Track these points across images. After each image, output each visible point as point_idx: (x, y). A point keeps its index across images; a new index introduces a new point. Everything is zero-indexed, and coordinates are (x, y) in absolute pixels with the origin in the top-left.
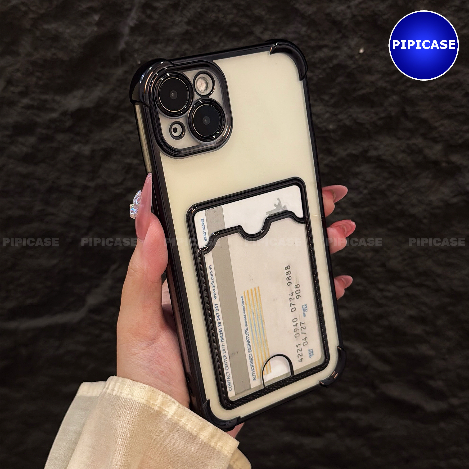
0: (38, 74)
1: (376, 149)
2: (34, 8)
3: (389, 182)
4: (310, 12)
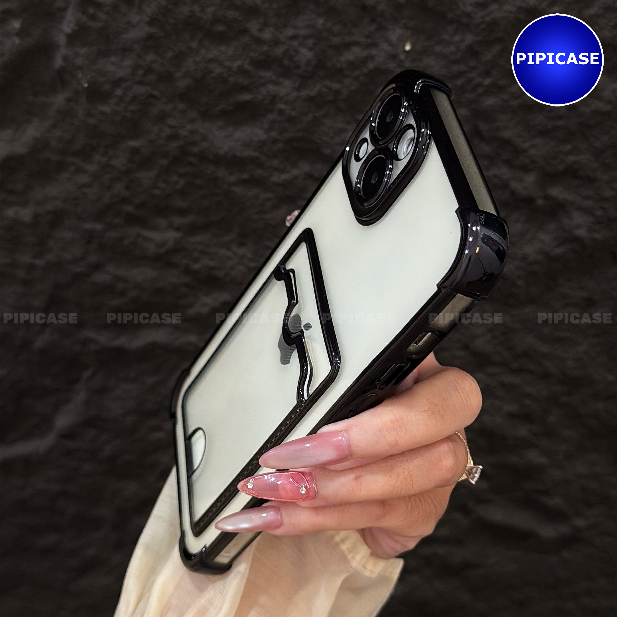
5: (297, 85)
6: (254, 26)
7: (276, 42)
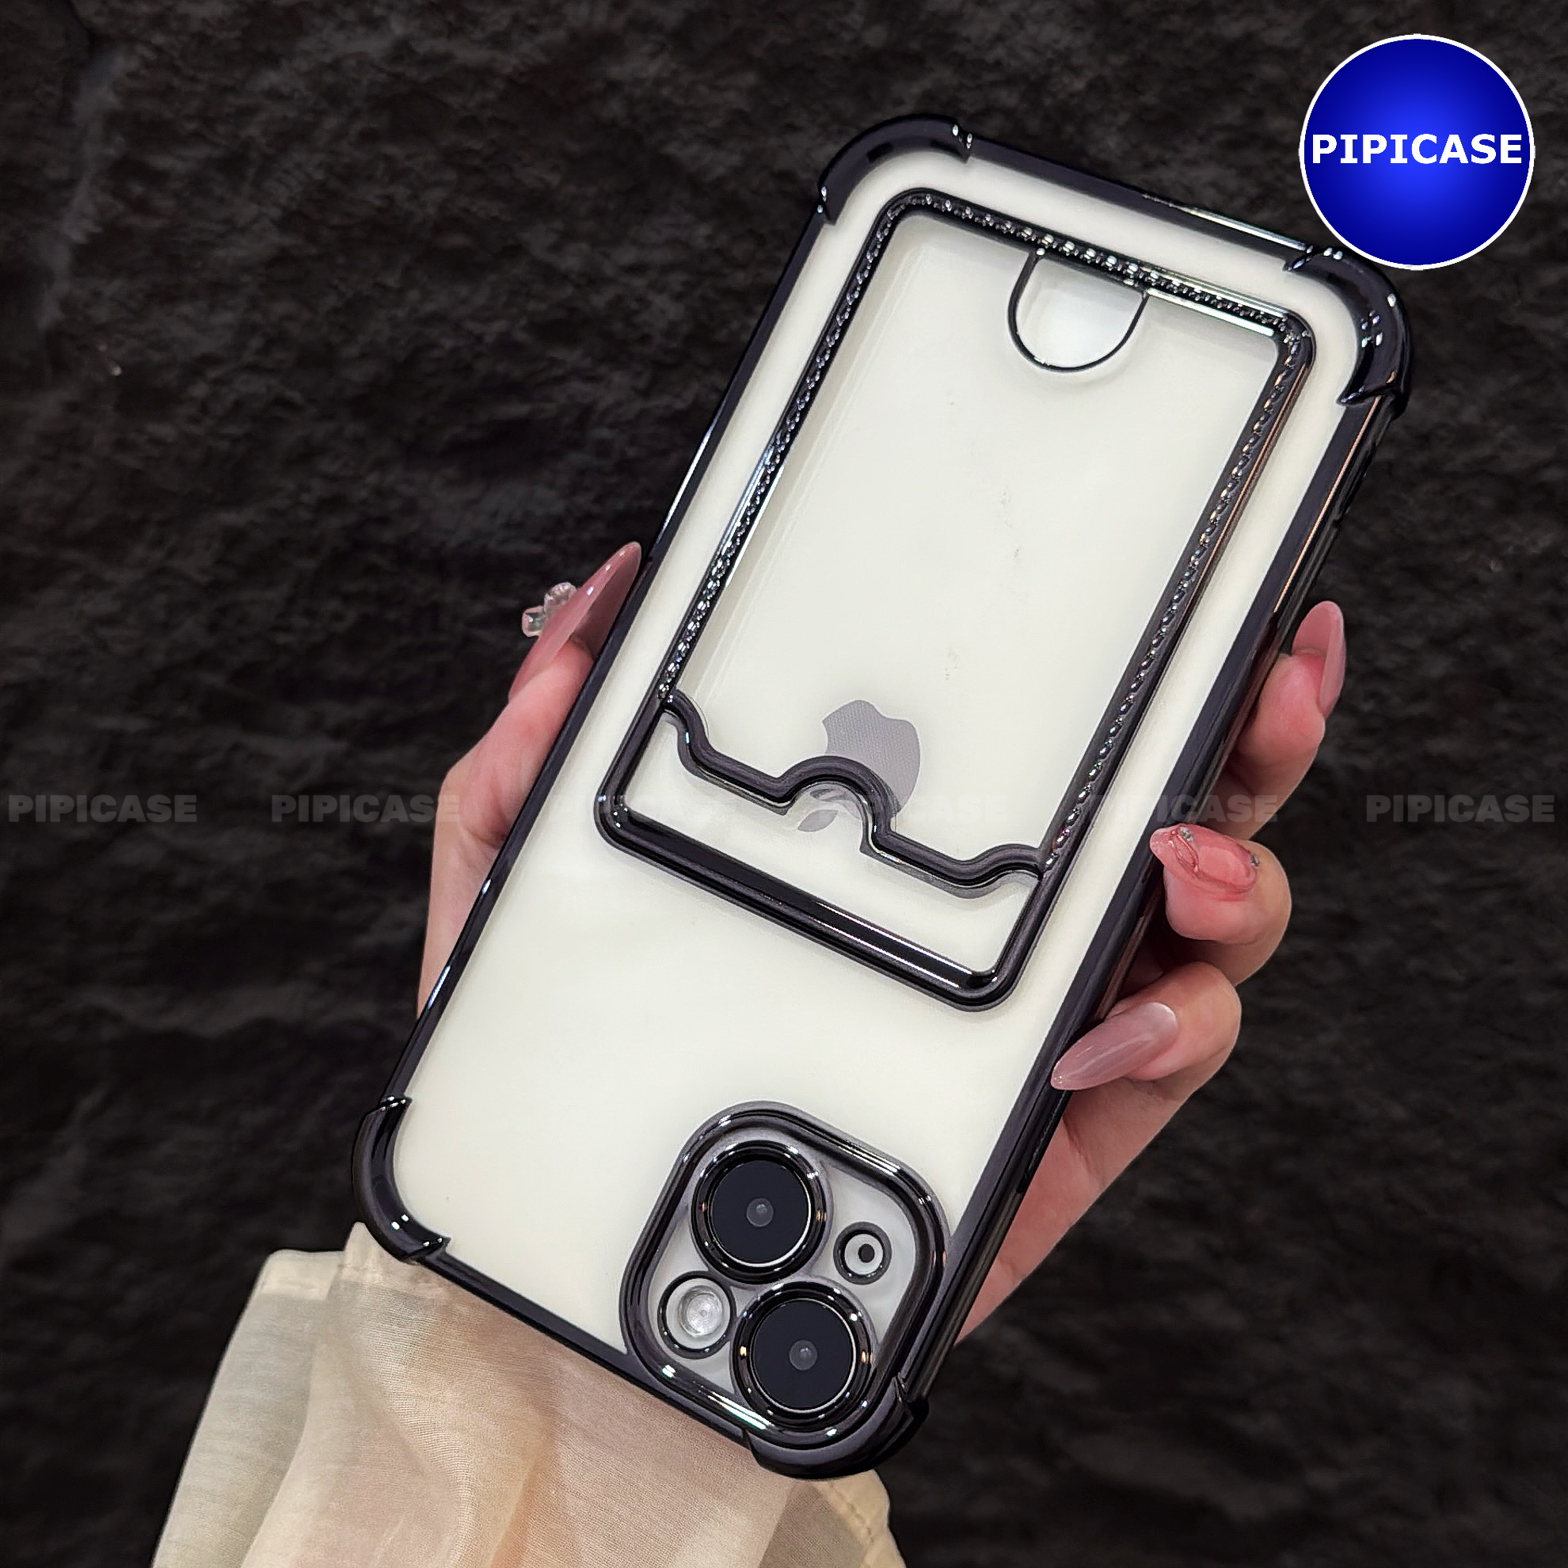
5: (642, 383)
6: (539, 239)
7: (593, 280)
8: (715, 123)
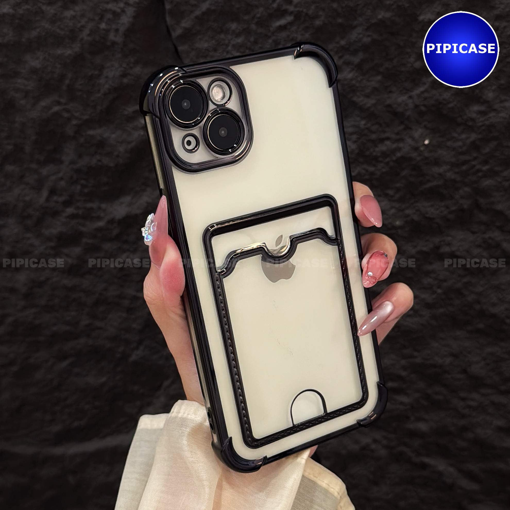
0: (83, 182)
1: (449, 244)
2: (77, 114)
3: (465, 280)
4: (368, 105)
8: (368, 91)
